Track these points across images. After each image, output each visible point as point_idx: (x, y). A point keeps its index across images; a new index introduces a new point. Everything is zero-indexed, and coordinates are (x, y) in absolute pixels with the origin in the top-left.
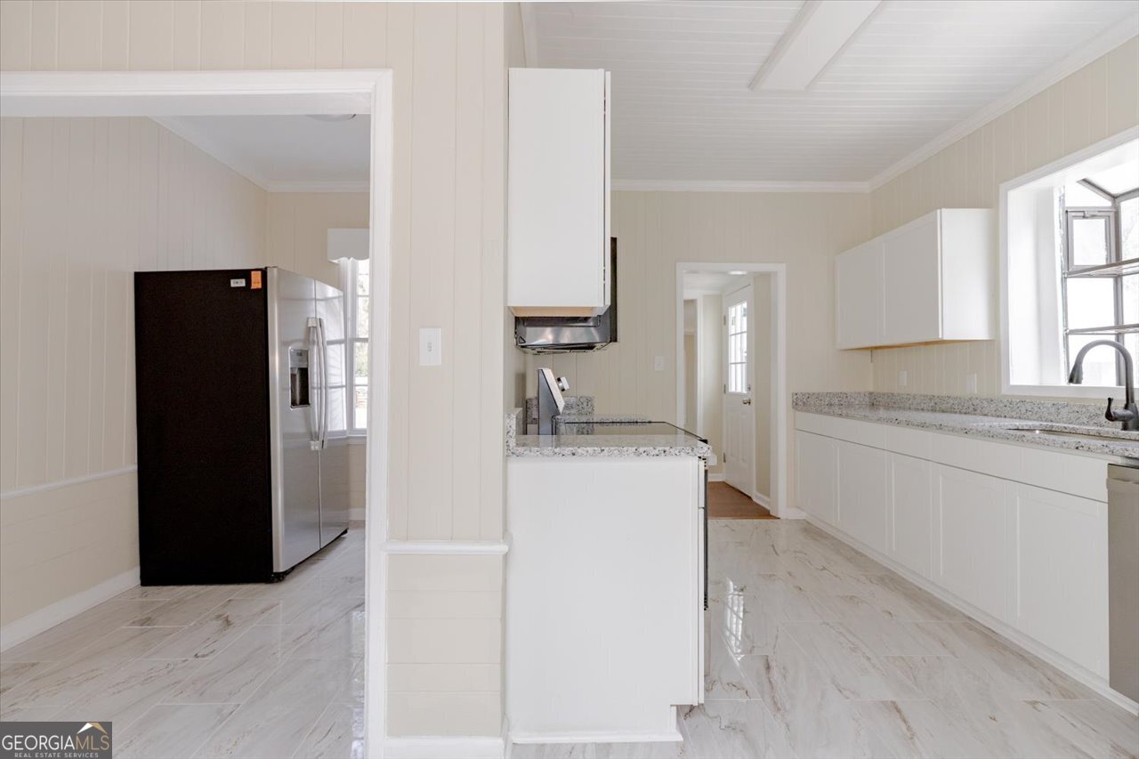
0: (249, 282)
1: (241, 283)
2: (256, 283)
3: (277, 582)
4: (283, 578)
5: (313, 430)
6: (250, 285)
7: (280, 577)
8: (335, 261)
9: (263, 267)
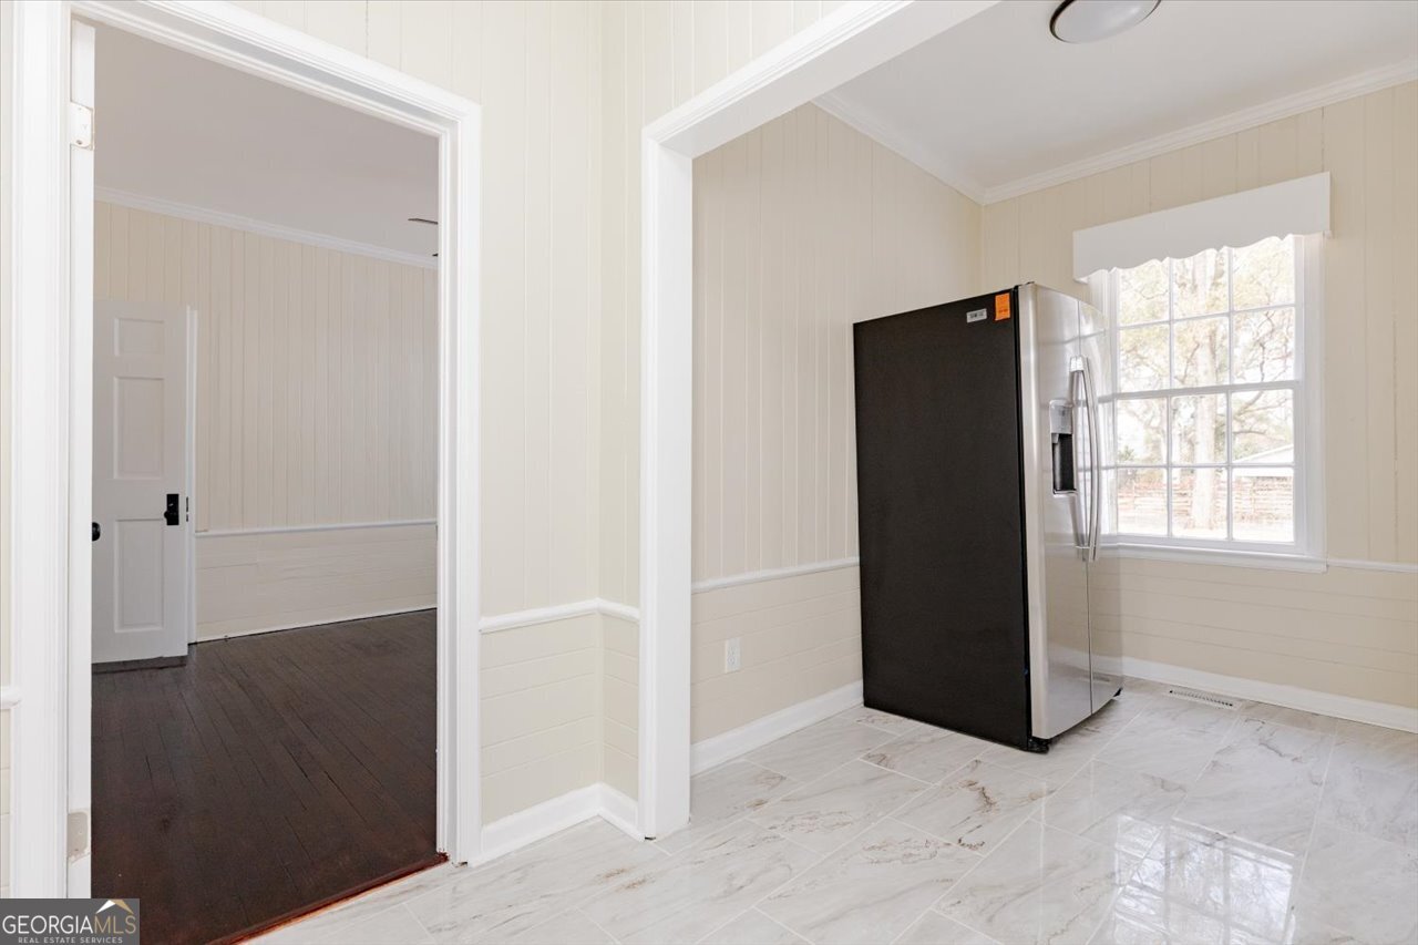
0: (991, 313)
1: (982, 315)
2: (1003, 312)
3: (1037, 752)
4: (1048, 749)
5: (1079, 532)
6: (994, 316)
7: (1042, 746)
8: (1084, 280)
9: (1012, 286)
